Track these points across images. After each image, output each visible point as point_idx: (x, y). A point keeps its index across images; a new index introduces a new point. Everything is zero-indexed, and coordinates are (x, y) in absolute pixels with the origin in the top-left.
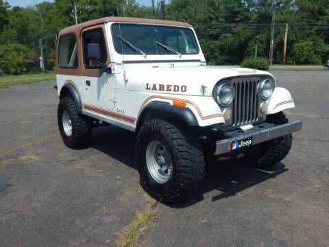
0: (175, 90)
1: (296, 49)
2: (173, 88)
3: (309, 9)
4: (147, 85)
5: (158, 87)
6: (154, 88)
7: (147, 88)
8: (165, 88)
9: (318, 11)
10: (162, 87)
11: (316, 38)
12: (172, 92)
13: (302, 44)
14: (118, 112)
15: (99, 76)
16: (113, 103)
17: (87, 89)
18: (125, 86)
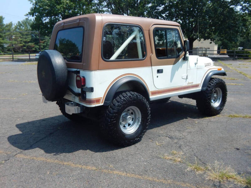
14: (189, 85)
15: (174, 64)
16: (185, 80)
17: (157, 77)
18: (195, 66)
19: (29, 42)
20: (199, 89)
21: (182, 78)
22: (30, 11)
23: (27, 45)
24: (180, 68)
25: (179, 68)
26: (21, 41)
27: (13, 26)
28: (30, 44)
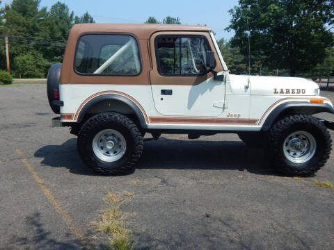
0: (298, 93)
1: (18, 62)
2: (296, 91)
3: (24, 24)
4: (275, 90)
5: (285, 91)
6: (282, 92)
7: (275, 93)
8: (291, 91)
9: (33, 27)
10: (288, 91)
11: (35, 53)
12: (296, 94)
13: (23, 58)
14: (230, 117)
15: (196, 83)
16: (221, 109)
17: (162, 99)
18: (246, 91)
19: (241, 63)
20: (258, 127)
21: (214, 106)
22: (231, 24)
23: (237, 66)
24: (208, 91)
25: (206, 91)
26: (231, 61)
27: (224, 43)
28: (241, 65)
